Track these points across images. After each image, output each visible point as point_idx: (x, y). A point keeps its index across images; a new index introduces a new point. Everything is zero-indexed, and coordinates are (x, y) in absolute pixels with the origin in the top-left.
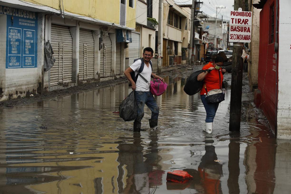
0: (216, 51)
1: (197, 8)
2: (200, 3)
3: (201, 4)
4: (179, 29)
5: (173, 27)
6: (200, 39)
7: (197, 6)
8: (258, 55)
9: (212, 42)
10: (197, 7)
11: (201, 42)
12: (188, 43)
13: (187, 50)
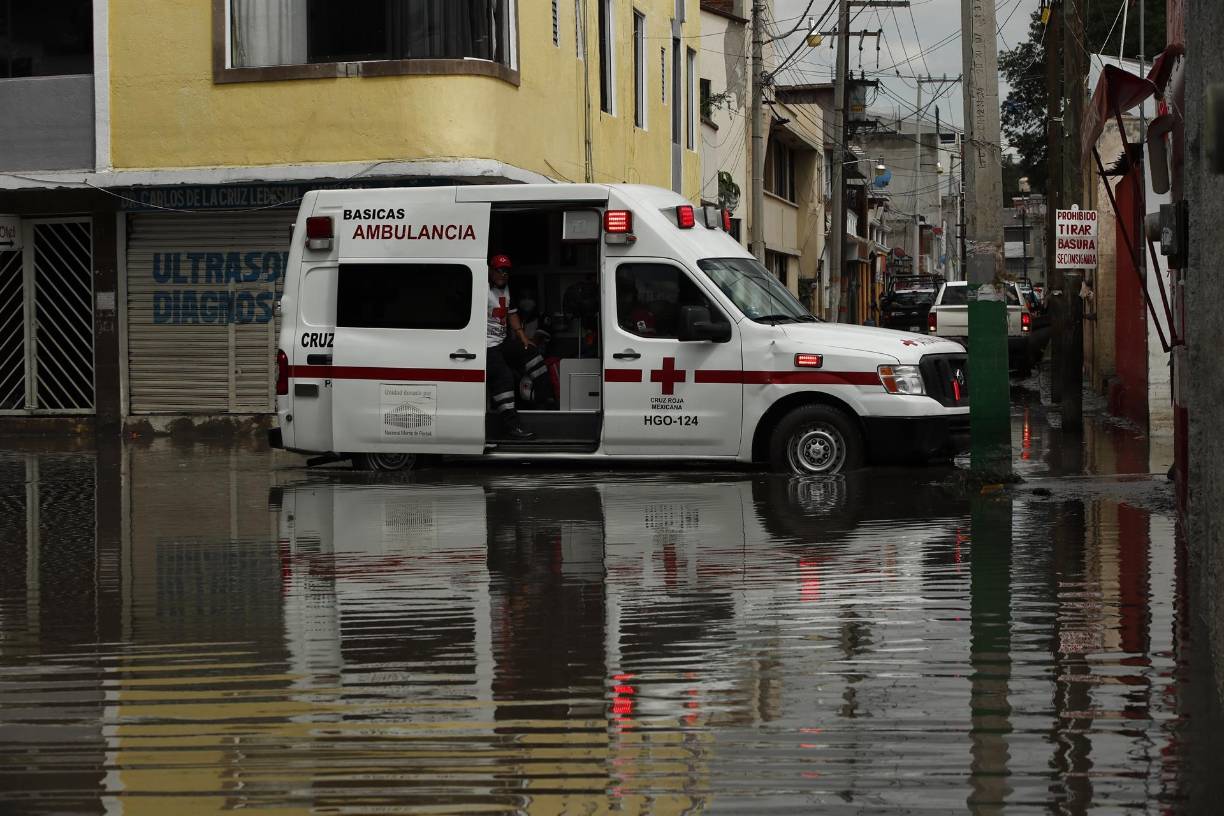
0: (933, 291)
1: (853, 106)
2: (864, 83)
3: (870, 90)
4: (788, 201)
5: (773, 194)
6: (860, 238)
7: (857, 99)
8: (1114, 292)
9: (902, 247)
10: (855, 102)
11: (863, 248)
12: (819, 257)
13: (815, 288)
